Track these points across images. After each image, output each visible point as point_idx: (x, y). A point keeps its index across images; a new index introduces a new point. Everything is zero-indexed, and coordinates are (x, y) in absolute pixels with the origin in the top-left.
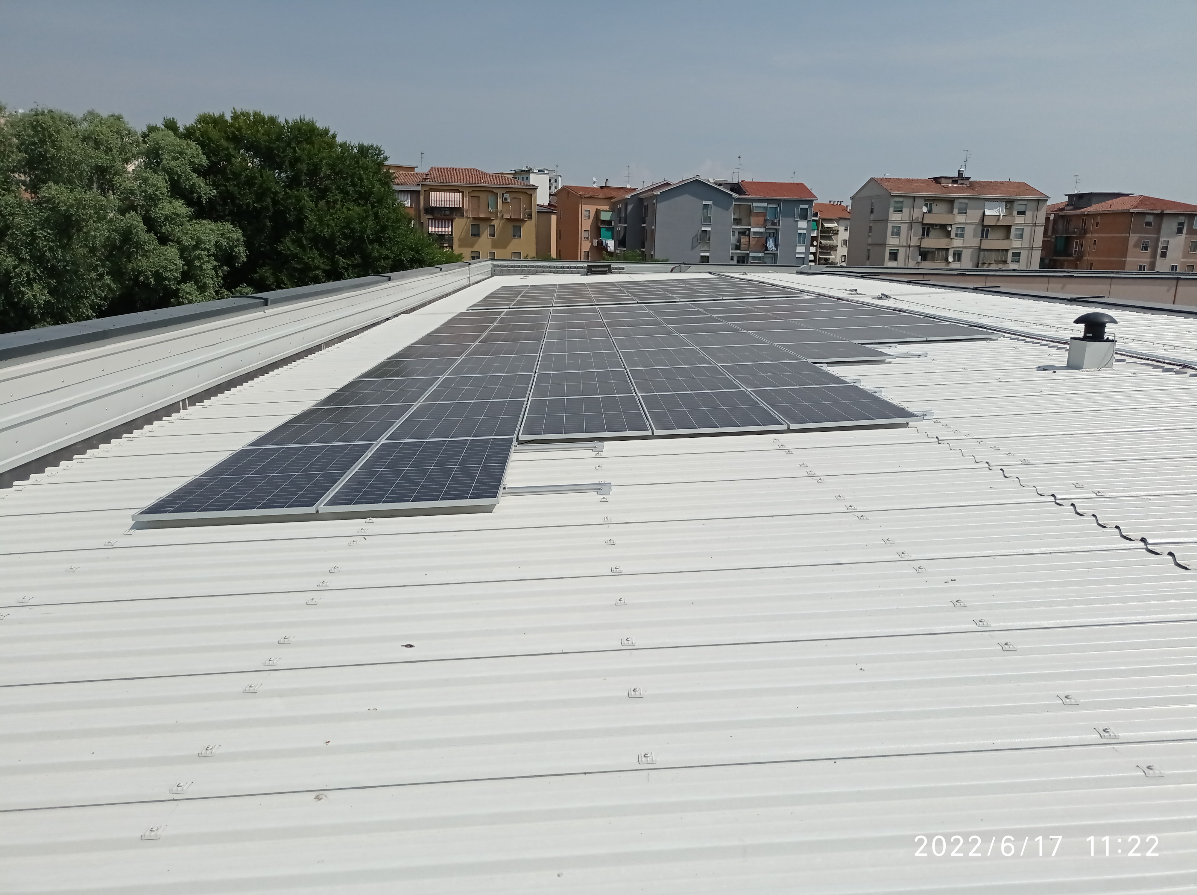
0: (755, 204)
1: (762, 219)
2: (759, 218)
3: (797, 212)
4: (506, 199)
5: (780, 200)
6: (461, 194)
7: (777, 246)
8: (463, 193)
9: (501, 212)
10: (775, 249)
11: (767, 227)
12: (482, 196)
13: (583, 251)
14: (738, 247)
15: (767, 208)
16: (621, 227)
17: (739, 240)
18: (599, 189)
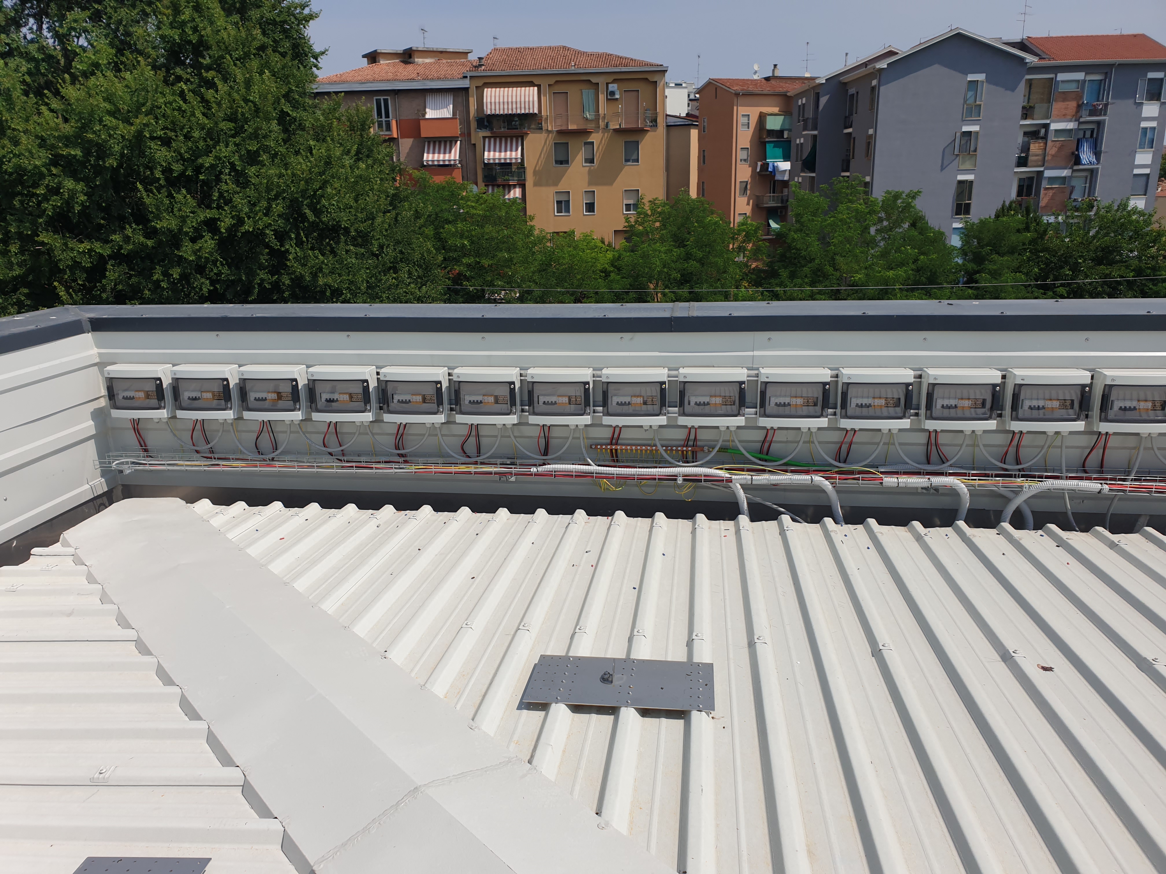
0: (1062, 77)
1: (1073, 104)
2: (1067, 103)
3: (1142, 87)
4: (613, 93)
5: (1111, 66)
6: (536, 88)
7: (1097, 154)
8: (539, 86)
9: (604, 118)
10: (1095, 161)
11: (1082, 120)
12: (573, 91)
13: (738, 180)
14: (1022, 162)
15: (1084, 81)
16: (804, 136)
17: (1025, 148)
18: (763, 80)
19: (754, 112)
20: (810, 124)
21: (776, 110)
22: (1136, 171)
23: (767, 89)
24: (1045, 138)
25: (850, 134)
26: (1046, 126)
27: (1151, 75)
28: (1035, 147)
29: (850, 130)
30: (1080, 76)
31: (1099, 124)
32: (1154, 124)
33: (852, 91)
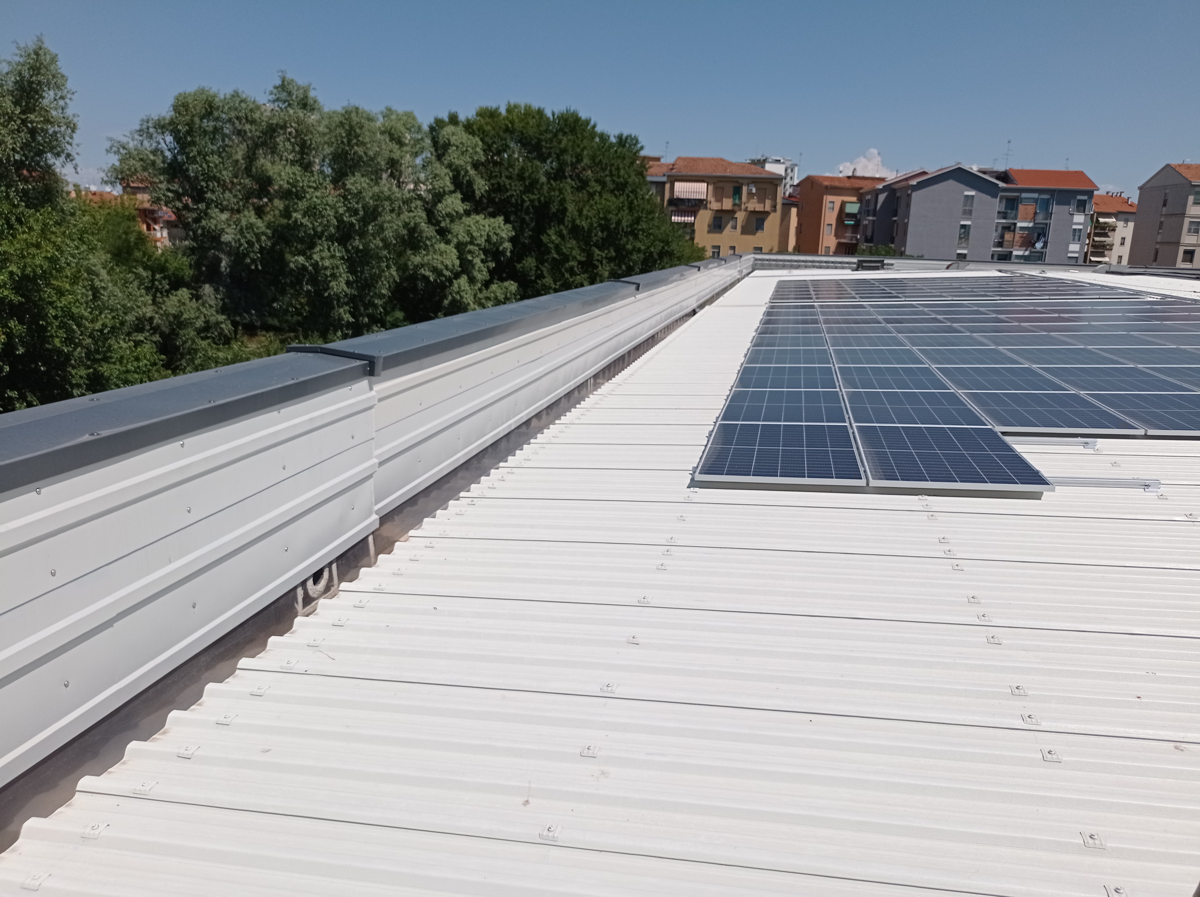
0: (1024, 195)
1: (1031, 212)
2: (1027, 211)
3: (1074, 204)
4: (751, 190)
5: (1054, 190)
6: (705, 184)
7: (1046, 244)
8: (707, 183)
9: (745, 204)
10: (1044, 247)
11: (1036, 222)
12: (724, 186)
13: (824, 245)
14: (1000, 244)
15: (1037, 199)
16: (869, 220)
17: (1002, 237)
18: (846, 179)
19: (838, 200)
20: (871, 212)
21: (854, 199)
22: (1070, 255)
23: (848, 184)
24: (1014, 231)
25: (895, 221)
26: (1015, 224)
27: (1080, 197)
28: (1008, 236)
29: (895, 218)
30: (1036, 195)
31: (1046, 224)
32: (1081, 227)
33: (898, 194)
